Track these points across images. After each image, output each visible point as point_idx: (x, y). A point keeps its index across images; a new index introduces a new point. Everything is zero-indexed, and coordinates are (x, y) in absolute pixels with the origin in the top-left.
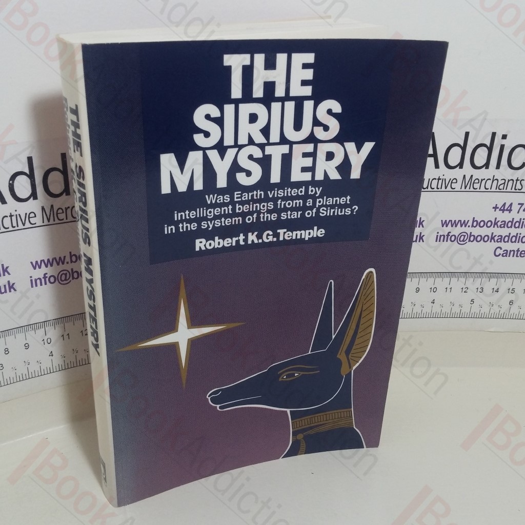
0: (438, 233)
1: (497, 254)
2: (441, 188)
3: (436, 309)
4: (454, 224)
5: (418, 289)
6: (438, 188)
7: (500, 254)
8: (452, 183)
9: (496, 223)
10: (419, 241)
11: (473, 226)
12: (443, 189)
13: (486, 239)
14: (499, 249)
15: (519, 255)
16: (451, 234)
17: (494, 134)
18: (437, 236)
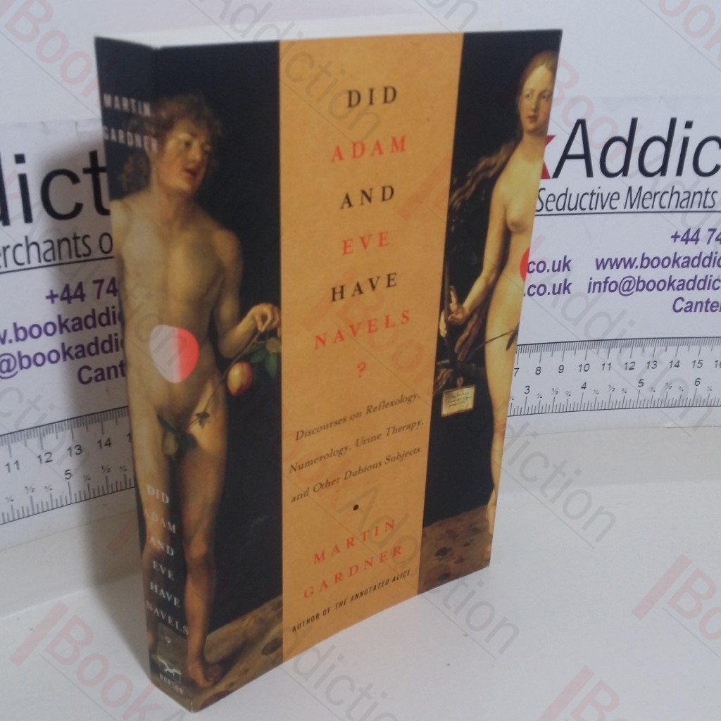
0: (591, 279)
1: (677, 308)
2: (596, 209)
3: (589, 396)
4: (615, 264)
5: (561, 368)
6: (591, 209)
7: (681, 309)
8: (611, 199)
9: (676, 261)
10: (564, 293)
11: (642, 266)
12: (599, 209)
13: (661, 285)
14: (680, 301)
15: (709, 308)
16: (610, 280)
17: (673, 122)
18: (590, 283)
